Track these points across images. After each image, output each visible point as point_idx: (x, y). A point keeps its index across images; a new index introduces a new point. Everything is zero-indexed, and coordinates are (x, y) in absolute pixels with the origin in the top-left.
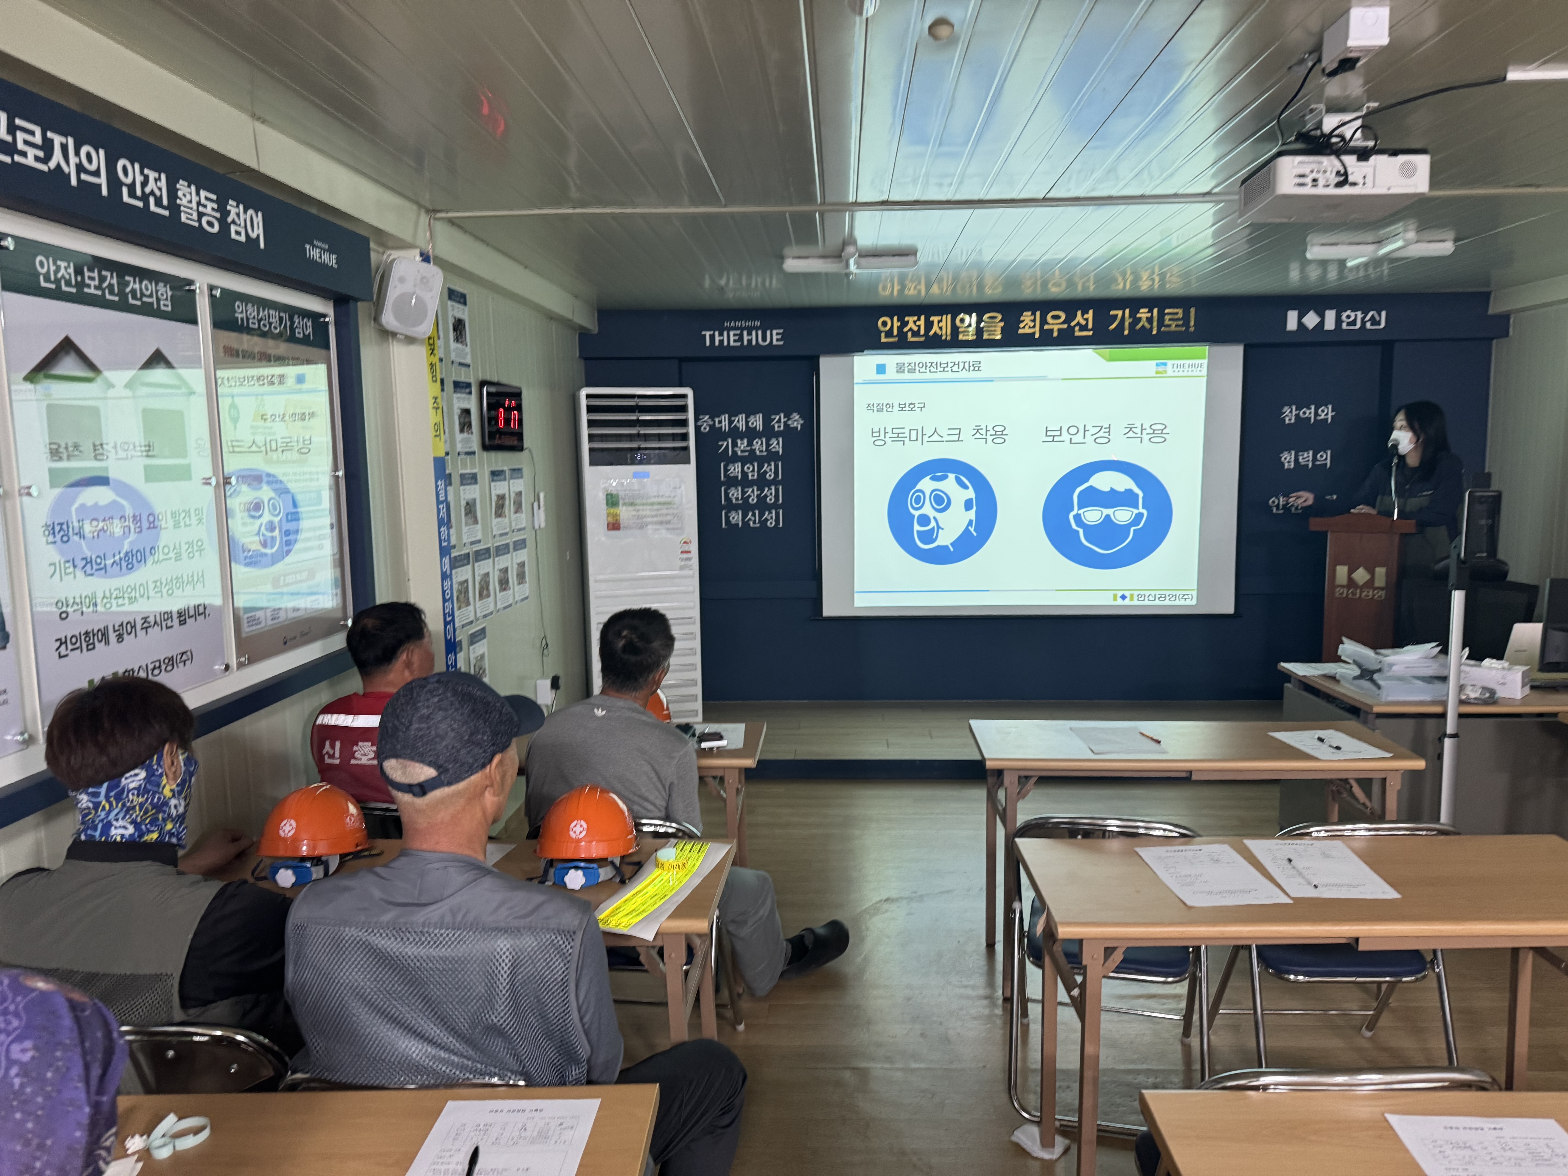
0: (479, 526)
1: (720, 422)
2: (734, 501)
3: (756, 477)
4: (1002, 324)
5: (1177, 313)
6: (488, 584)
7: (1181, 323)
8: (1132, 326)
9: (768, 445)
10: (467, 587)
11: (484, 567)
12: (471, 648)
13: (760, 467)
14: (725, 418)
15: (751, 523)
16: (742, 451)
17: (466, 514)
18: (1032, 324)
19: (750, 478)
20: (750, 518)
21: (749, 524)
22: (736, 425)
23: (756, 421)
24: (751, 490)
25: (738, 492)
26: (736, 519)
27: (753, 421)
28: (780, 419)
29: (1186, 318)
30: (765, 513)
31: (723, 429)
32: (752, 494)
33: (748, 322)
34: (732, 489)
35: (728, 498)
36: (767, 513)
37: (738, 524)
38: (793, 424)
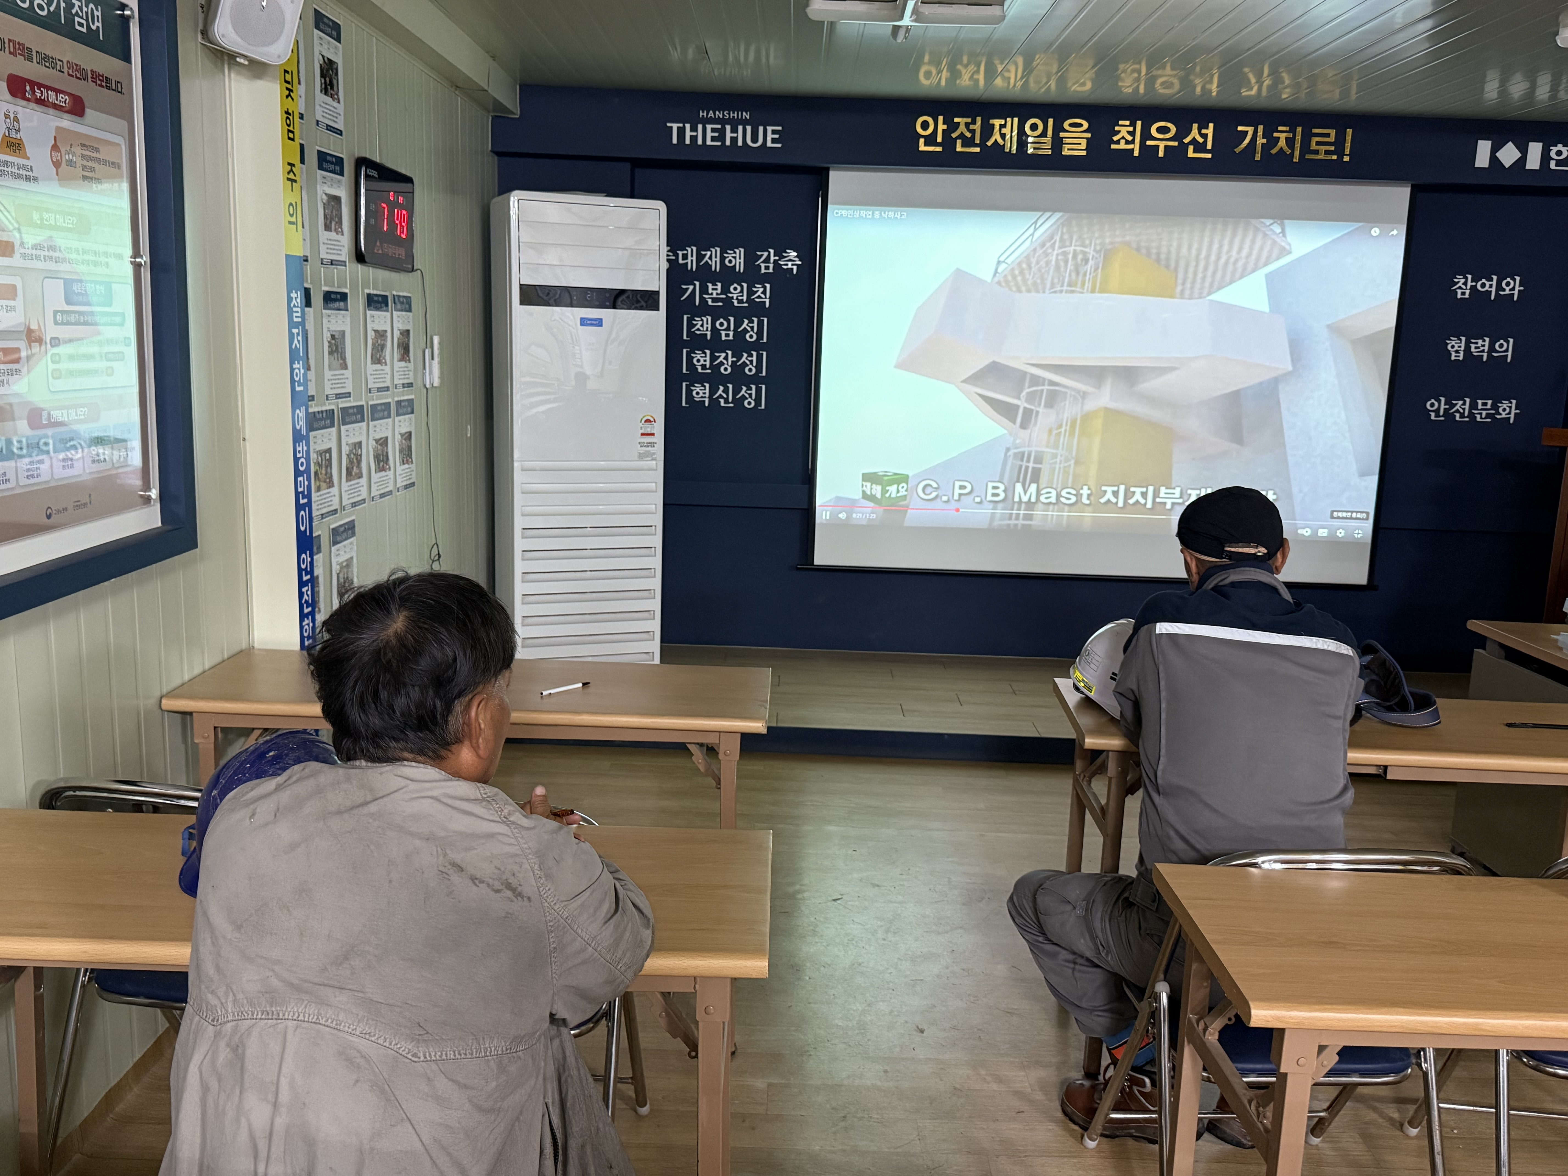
0: (348, 373)
1: (685, 257)
2: (700, 370)
3: (731, 338)
4: (1088, 135)
5: (1328, 135)
6: (359, 457)
7: (1332, 148)
8: (1266, 149)
9: (751, 293)
10: (330, 460)
11: (354, 433)
12: (333, 548)
13: (738, 323)
14: (692, 252)
15: (722, 401)
16: (714, 300)
17: (331, 353)
18: (1130, 138)
19: (724, 338)
20: (720, 395)
21: (720, 402)
22: (707, 261)
23: (735, 258)
24: (723, 355)
25: (706, 357)
26: (701, 394)
27: (730, 258)
28: (769, 256)
29: (1339, 143)
30: (742, 389)
31: (689, 268)
32: (725, 362)
33: (734, 113)
34: (696, 352)
35: (691, 365)
36: (744, 388)
37: (704, 401)
38: (787, 265)
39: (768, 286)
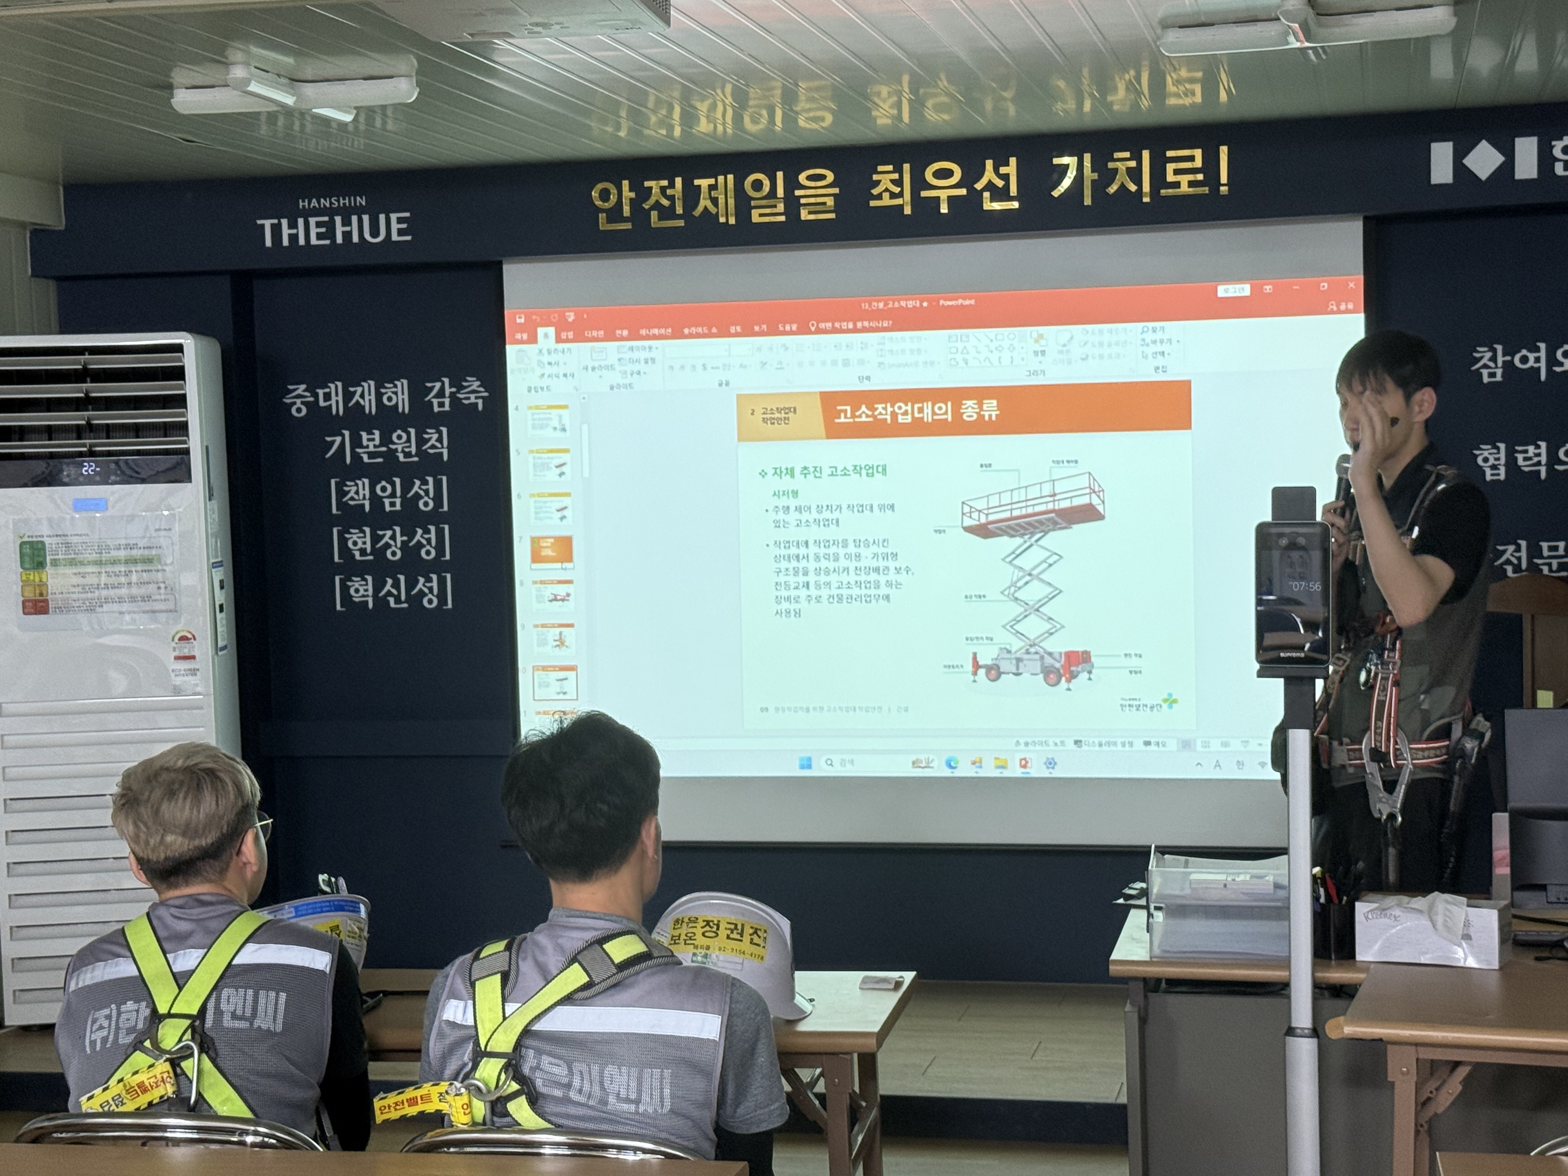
1: (327, 397)
2: (358, 556)
3: (398, 507)
4: (836, 190)
5: (1192, 159)
7: (1200, 177)
8: (1099, 187)
9: (421, 441)
13: (406, 488)
14: (336, 389)
15: (391, 600)
16: (371, 455)
18: (897, 190)
19: (388, 508)
20: (389, 591)
21: (388, 602)
22: (358, 402)
23: (396, 393)
24: (389, 533)
25: (365, 537)
26: (362, 592)
27: (390, 394)
28: (442, 388)
29: (1211, 166)
30: (417, 582)
31: (334, 412)
32: (392, 542)
33: (344, 199)
34: (352, 531)
35: (345, 551)
36: (422, 580)
37: (367, 602)
38: (469, 398)
39: (444, 430)
